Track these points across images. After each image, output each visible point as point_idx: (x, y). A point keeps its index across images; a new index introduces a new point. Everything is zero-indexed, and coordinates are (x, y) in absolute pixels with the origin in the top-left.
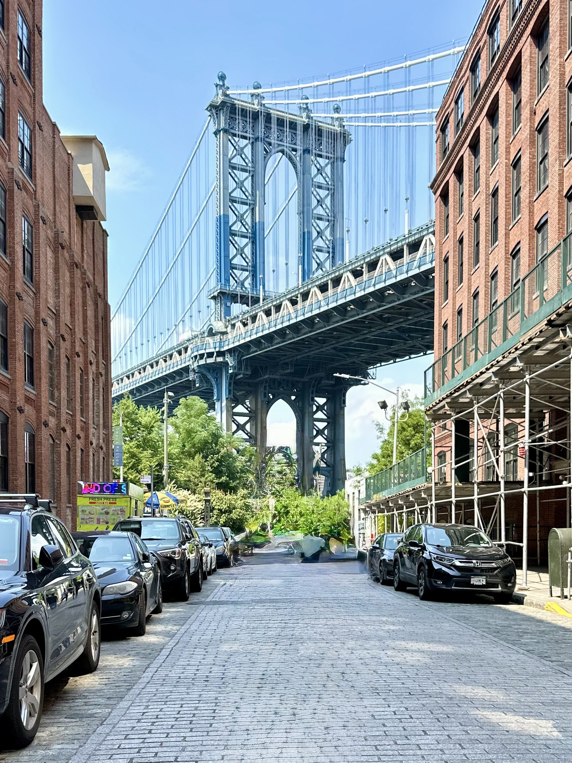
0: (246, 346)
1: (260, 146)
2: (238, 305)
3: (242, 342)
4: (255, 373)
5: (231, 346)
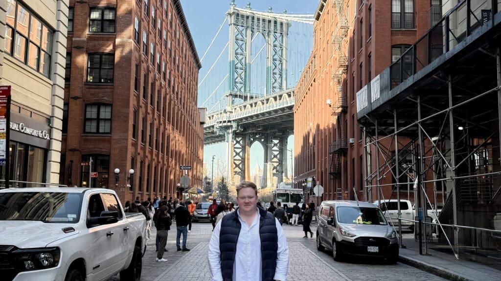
0: (241, 119)
1: (249, 30)
2: (238, 99)
3: (239, 117)
4: (245, 129)
5: (234, 119)
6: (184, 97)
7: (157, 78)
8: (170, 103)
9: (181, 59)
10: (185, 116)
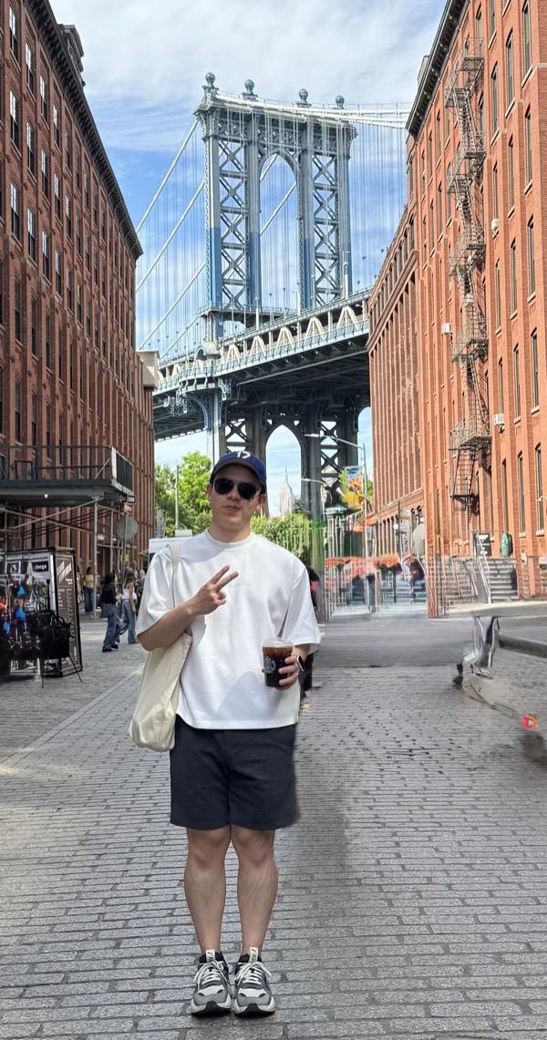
0: (242, 373)
1: (254, 150)
2: (232, 322)
3: (237, 369)
4: (252, 398)
5: (225, 372)
6: (105, 328)
7: (44, 290)
8: (74, 346)
9: (94, 238)
10: (108, 373)
